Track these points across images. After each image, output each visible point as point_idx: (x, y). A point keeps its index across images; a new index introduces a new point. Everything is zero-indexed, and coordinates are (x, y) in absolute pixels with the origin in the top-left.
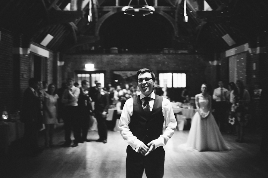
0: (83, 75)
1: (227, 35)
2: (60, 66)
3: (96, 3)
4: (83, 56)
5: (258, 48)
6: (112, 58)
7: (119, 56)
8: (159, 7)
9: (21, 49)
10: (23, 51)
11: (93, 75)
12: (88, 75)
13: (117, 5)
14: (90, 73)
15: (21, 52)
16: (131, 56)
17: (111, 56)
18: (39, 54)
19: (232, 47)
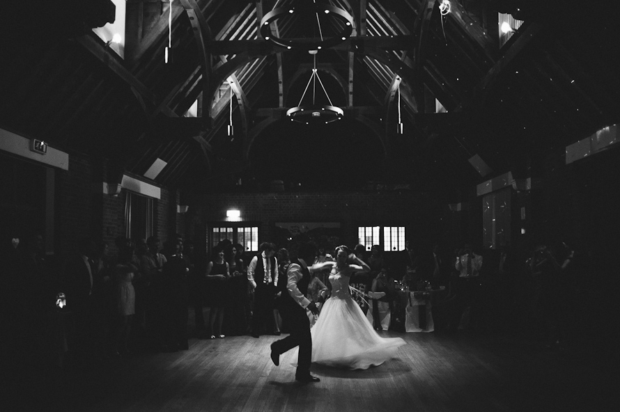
0: (223, 230)
1: (477, 155)
2: (180, 214)
3: (244, 102)
4: (221, 196)
5: (529, 180)
6: (273, 199)
7: (284, 196)
8: (356, 108)
9: (105, 185)
10: (109, 187)
11: (240, 230)
13: (281, 105)
14: (235, 225)
15: (105, 191)
16: (306, 195)
17: (270, 195)
18: (141, 192)
19: (486, 179)
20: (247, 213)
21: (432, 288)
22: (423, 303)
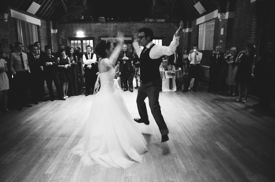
0: (76, 42)
1: (199, 3)
2: (54, 34)
4: (74, 25)
5: (227, 13)
6: (99, 26)
7: (105, 25)
11: (84, 42)
12: (79, 42)
14: (82, 39)
16: (115, 24)
17: (98, 24)
18: (27, 21)
19: (202, 15)
20: (87, 33)
21: (175, 69)
22: (171, 77)
